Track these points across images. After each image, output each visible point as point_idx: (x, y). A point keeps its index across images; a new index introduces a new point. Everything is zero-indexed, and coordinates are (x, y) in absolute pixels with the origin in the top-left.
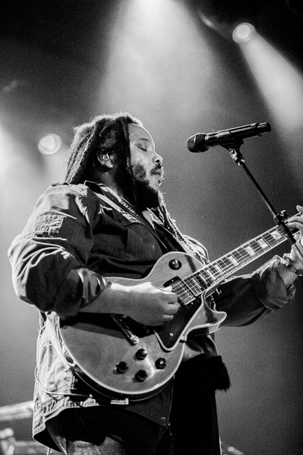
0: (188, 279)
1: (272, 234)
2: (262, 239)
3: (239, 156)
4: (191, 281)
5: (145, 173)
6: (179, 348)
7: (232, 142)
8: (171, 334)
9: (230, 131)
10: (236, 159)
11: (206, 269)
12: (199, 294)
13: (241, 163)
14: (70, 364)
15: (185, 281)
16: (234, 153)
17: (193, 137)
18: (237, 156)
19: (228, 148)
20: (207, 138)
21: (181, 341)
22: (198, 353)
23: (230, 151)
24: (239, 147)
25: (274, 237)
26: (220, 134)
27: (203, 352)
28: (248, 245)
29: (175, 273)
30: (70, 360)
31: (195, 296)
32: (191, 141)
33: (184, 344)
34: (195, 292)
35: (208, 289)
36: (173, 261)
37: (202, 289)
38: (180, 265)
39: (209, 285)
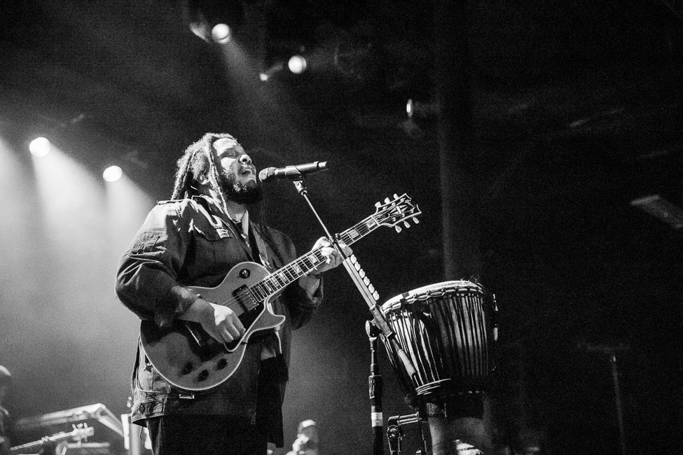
0: (255, 287)
4: (257, 289)
11: (271, 277)
12: (262, 300)
21: (243, 343)
31: (258, 303)
33: (245, 345)
34: (259, 299)
35: (272, 295)
36: (243, 270)
37: (266, 296)
38: (249, 274)
39: (272, 292)
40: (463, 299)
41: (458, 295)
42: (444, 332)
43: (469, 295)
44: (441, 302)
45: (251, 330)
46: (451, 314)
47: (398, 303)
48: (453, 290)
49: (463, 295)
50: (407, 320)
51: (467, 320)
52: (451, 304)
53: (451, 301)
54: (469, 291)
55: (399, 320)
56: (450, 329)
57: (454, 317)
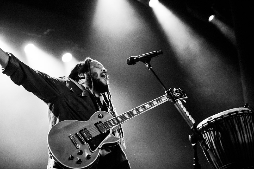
0: (105, 122)
1: (146, 105)
2: (141, 108)
3: (150, 66)
4: (107, 123)
5: (98, 75)
6: (98, 151)
7: (146, 59)
8: (95, 145)
9: (145, 55)
10: (148, 67)
11: (114, 119)
12: (109, 129)
13: (151, 69)
14: (51, 155)
15: (104, 123)
16: (147, 65)
17: (129, 58)
18: (148, 66)
19: (145, 63)
20: (135, 58)
21: (99, 148)
22: (109, 152)
23: (145, 64)
24: (149, 62)
25: (147, 107)
26: (140, 56)
27: (111, 152)
28: (134, 110)
29: (100, 120)
30: (50, 153)
31: (107, 130)
32: (128, 60)
33: (100, 149)
34: (107, 128)
35: (114, 127)
36: (100, 115)
37: (111, 127)
38: (103, 116)
39: (114, 126)
40: (241, 118)
41: (238, 116)
42: (232, 136)
43: (244, 115)
44: (229, 121)
45: (103, 143)
46: (235, 127)
47: (206, 123)
48: (235, 114)
49: (241, 115)
50: (212, 132)
51: (244, 129)
52: (235, 121)
53: (234, 119)
54: (244, 113)
55: (208, 133)
56: (235, 135)
57: (237, 127)
